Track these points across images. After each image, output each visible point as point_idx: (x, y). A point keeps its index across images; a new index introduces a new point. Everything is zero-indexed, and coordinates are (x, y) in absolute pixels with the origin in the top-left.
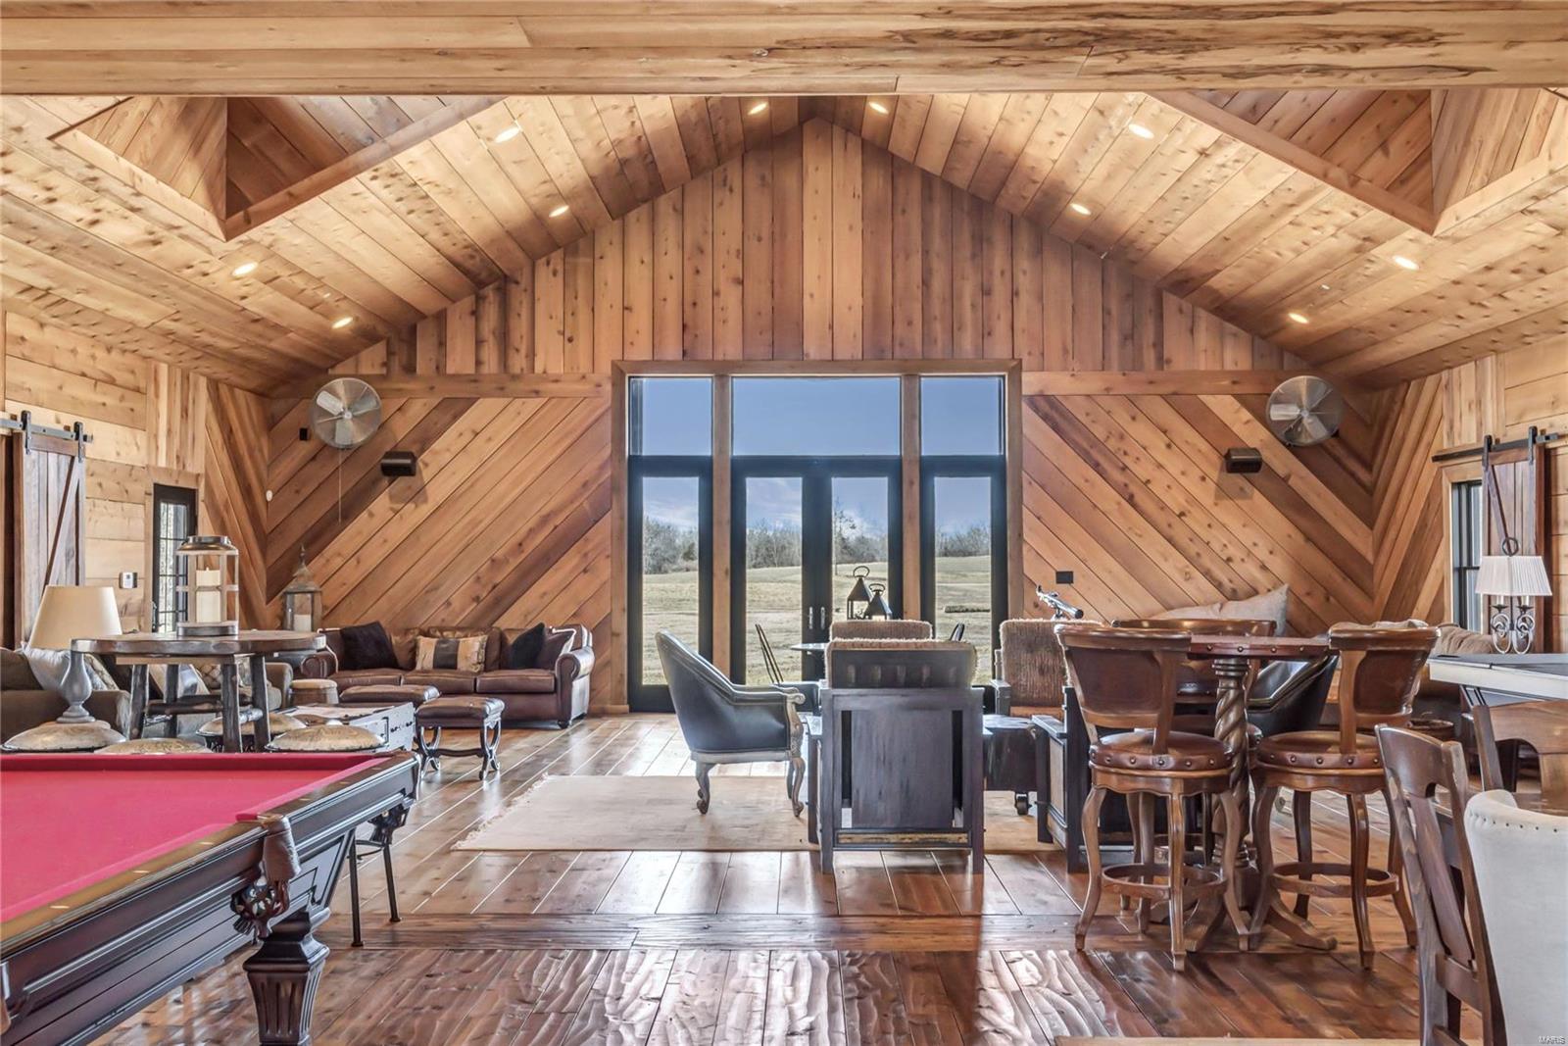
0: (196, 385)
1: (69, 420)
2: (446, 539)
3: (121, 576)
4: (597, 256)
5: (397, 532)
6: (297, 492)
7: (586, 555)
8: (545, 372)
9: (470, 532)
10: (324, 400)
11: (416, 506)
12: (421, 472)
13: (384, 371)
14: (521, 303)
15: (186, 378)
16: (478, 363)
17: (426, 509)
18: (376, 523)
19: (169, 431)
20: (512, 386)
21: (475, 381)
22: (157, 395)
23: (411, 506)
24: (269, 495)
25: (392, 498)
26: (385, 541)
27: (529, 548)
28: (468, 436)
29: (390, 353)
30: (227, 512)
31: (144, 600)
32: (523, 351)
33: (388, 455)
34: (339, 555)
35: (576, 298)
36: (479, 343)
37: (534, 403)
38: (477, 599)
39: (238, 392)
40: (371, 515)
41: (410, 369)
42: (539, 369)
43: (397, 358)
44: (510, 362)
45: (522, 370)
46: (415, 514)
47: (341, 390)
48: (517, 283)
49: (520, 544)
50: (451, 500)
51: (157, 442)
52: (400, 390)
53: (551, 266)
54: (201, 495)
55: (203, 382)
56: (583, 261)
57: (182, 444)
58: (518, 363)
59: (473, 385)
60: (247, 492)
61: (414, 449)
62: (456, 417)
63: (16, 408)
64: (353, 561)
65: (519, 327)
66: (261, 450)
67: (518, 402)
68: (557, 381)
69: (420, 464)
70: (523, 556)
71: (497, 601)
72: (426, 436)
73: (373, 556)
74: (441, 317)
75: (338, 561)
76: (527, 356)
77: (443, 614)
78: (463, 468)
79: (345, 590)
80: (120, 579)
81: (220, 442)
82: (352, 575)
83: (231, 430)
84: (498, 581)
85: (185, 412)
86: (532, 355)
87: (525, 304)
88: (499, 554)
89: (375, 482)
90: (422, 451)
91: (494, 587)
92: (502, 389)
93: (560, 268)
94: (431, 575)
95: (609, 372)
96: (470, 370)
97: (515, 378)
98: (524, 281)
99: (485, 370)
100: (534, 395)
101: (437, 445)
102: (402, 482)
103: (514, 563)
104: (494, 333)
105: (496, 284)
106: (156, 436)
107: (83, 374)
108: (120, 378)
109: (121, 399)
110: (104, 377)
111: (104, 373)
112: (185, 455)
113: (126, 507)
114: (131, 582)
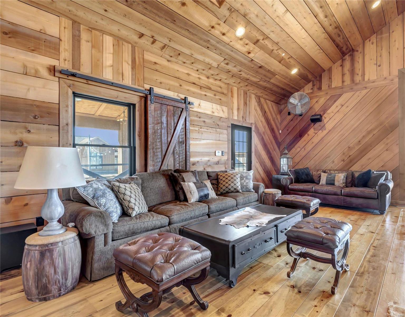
0: (250, 97)
1: (183, 97)
2: (332, 141)
3: (215, 151)
4: (391, 31)
5: (316, 140)
6: (288, 130)
7: (387, 144)
8: (369, 80)
9: (341, 138)
10: (292, 100)
11: (322, 131)
12: (323, 120)
13: (312, 91)
14: (359, 57)
15: (245, 93)
16: (343, 82)
17: (325, 132)
18: (310, 137)
19: (238, 109)
20: (355, 87)
21: (342, 88)
22: (232, 96)
23: (321, 131)
24: (280, 132)
25: (314, 129)
26: (313, 143)
27: (363, 142)
28: (339, 107)
29: (313, 85)
30: (264, 135)
31: (228, 160)
32: (360, 74)
33: (313, 116)
34: (299, 147)
35: (382, 50)
36: (343, 75)
37: (364, 92)
38: (343, 160)
39: (268, 101)
40: (308, 135)
41: (320, 88)
42: (366, 79)
43: (316, 86)
44: (355, 79)
45: (360, 81)
46: (321, 134)
47: (297, 97)
48: (357, 51)
49: (359, 141)
50: (334, 128)
51: (232, 111)
52: (317, 96)
53: (371, 42)
54: (253, 129)
55: (253, 96)
56: (385, 35)
57: (245, 113)
58: (358, 78)
59: (341, 89)
60: (272, 130)
61: (321, 113)
62: (335, 101)
63: (147, 87)
64: (303, 149)
65: (358, 66)
66: (277, 119)
67: (359, 92)
68: (374, 82)
69: (323, 118)
70: (361, 146)
71: (351, 161)
72: (325, 109)
73: (309, 147)
74: (330, 70)
75: (299, 149)
76: (362, 76)
77: (332, 165)
78: (338, 117)
79: (301, 157)
80: (215, 153)
81: (261, 114)
82: (303, 153)
83: (265, 112)
84: (350, 154)
85: (245, 104)
86: (363, 75)
87: (360, 58)
88: (351, 145)
89: (309, 125)
90: (324, 114)
91: (350, 156)
92: (352, 89)
93: (375, 41)
94: (328, 152)
95: (397, 74)
96: (340, 85)
97: (357, 84)
98: (360, 50)
99: (346, 84)
100: (364, 89)
101: (329, 112)
102: (318, 124)
103: (357, 148)
104: (349, 71)
105: (349, 54)
106: (232, 109)
107: (194, 84)
108: (213, 88)
109: (215, 95)
110: (205, 86)
111: (205, 85)
112: (246, 117)
113: (218, 130)
114: (220, 154)
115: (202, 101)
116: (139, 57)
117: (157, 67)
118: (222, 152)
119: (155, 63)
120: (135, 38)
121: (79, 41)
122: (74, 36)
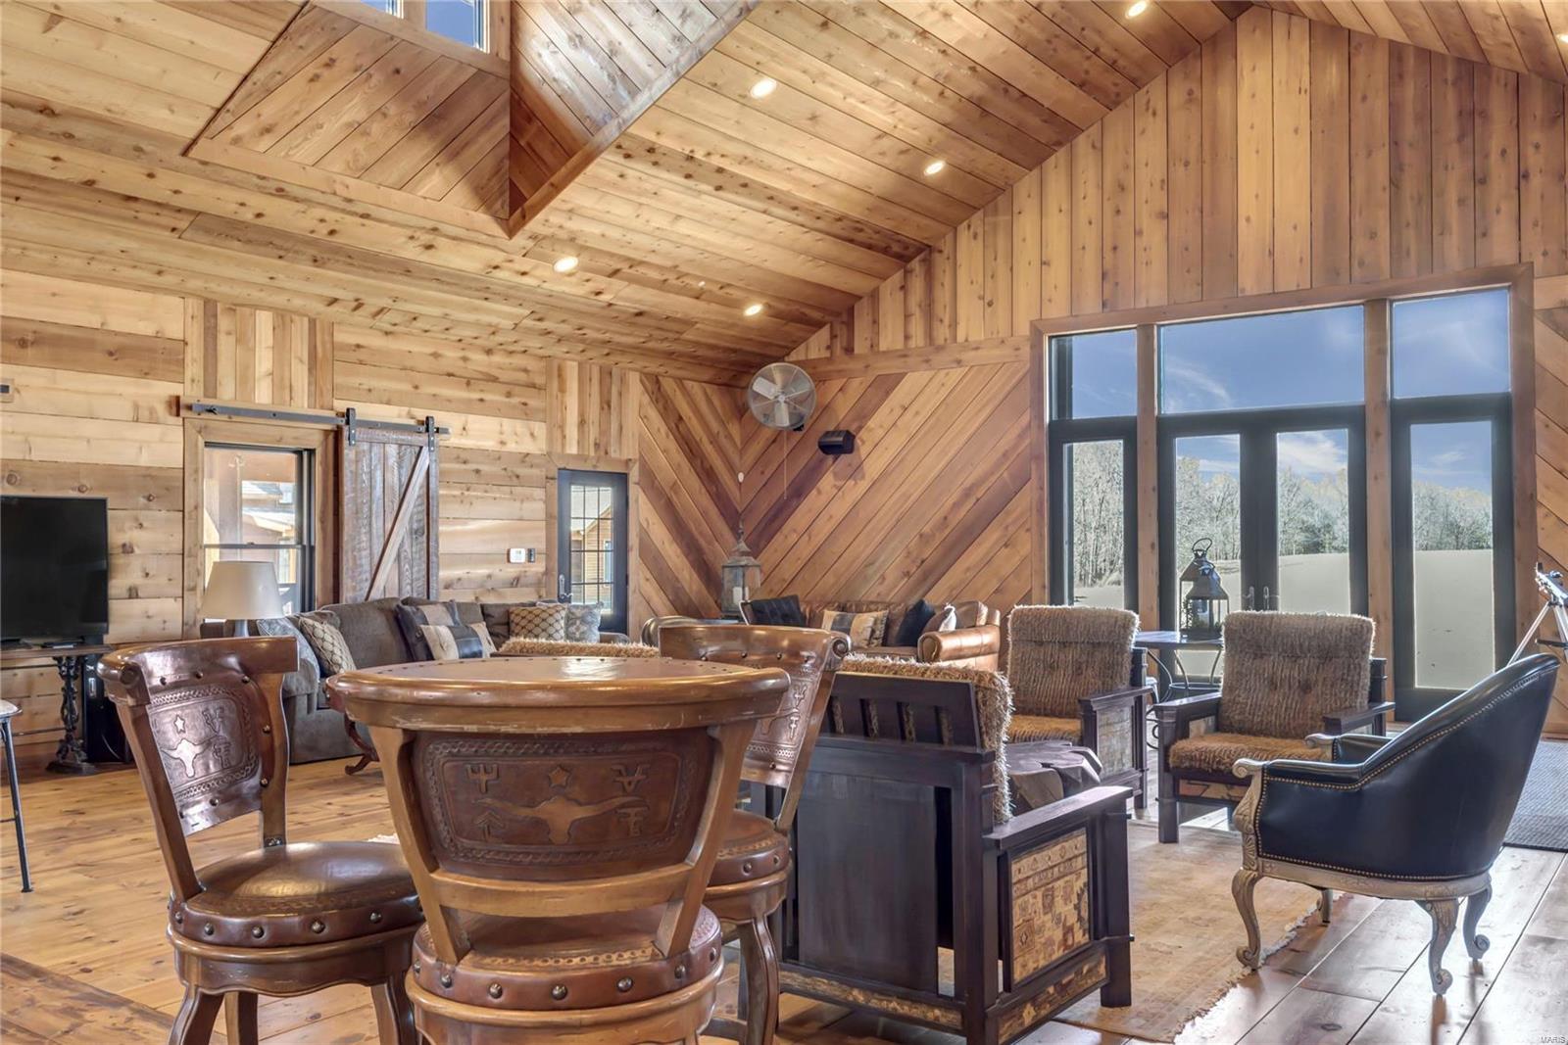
0: (623, 380)
1: (422, 415)
2: (881, 513)
3: (508, 551)
4: (1016, 210)
5: (839, 510)
6: (763, 473)
7: (1007, 528)
8: (966, 340)
9: (901, 507)
10: (760, 385)
11: (856, 483)
12: (858, 449)
13: (827, 354)
14: (944, 271)
15: (606, 374)
16: (907, 337)
17: (864, 485)
18: (824, 499)
19: (582, 423)
20: (937, 359)
21: (905, 356)
22: (562, 390)
23: (851, 482)
24: (741, 477)
25: (835, 475)
26: (831, 517)
27: (954, 521)
28: (898, 411)
29: (833, 337)
30: (676, 493)
31: (547, 572)
32: (947, 321)
33: (827, 434)
34: (795, 531)
35: (995, 259)
36: (907, 316)
37: (957, 373)
38: (907, 574)
39: (689, 384)
40: (819, 492)
41: (849, 350)
42: (961, 338)
43: (839, 339)
44: (935, 333)
45: (946, 340)
46: (856, 490)
47: (778, 377)
48: (941, 251)
49: (945, 518)
50: (884, 474)
51: (563, 431)
52: (840, 371)
53: (972, 230)
54: (634, 475)
55: (634, 379)
56: (1002, 219)
57: (604, 432)
58: (942, 333)
59: (903, 360)
60: (707, 475)
61: (852, 429)
62: (888, 393)
63: (341, 406)
64: (806, 537)
65: (942, 296)
66: (729, 436)
67: (942, 373)
68: (977, 349)
69: (858, 441)
70: (949, 530)
71: (925, 577)
72: (863, 415)
73: (823, 529)
74: (874, 296)
75: (794, 537)
76: (950, 326)
77: (881, 589)
78: (895, 443)
79: (800, 564)
80: (508, 554)
81: (664, 429)
82: (805, 550)
83: (681, 418)
84: (925, 557)
85: (606, 404)
86: (954, 325)
87: (947, 273)
88: (927, 529)
89: (821, 461)
90: (860, 428)
91: (923, 562)
92: (927, 361)
93: (980, 231)
94: (869, 551)
95: (1028, 333)
96: (899, 345)
97: (940, 349)
98: (947, 250)
99: (912, 344)
100: (954, 365)
101: (871, 424)
102: (844, 458)
103: (939, 537)
104: (920, 306)
105: (922, 256)
106: (562, 427)
107: (450, 375)
108: (504, 376)
109: (509, 395)
110: (480, 376)
111: (481, 372)
112: (608, 443)
113: (519, 490)
114: (523, 558)
115: (471, 417)
116: (323, 343)
117: (362, 355)
118: (530, 553)
119: (358, 346)
120: (319, 307)
121: (215, 338)
122: (206, 329)
